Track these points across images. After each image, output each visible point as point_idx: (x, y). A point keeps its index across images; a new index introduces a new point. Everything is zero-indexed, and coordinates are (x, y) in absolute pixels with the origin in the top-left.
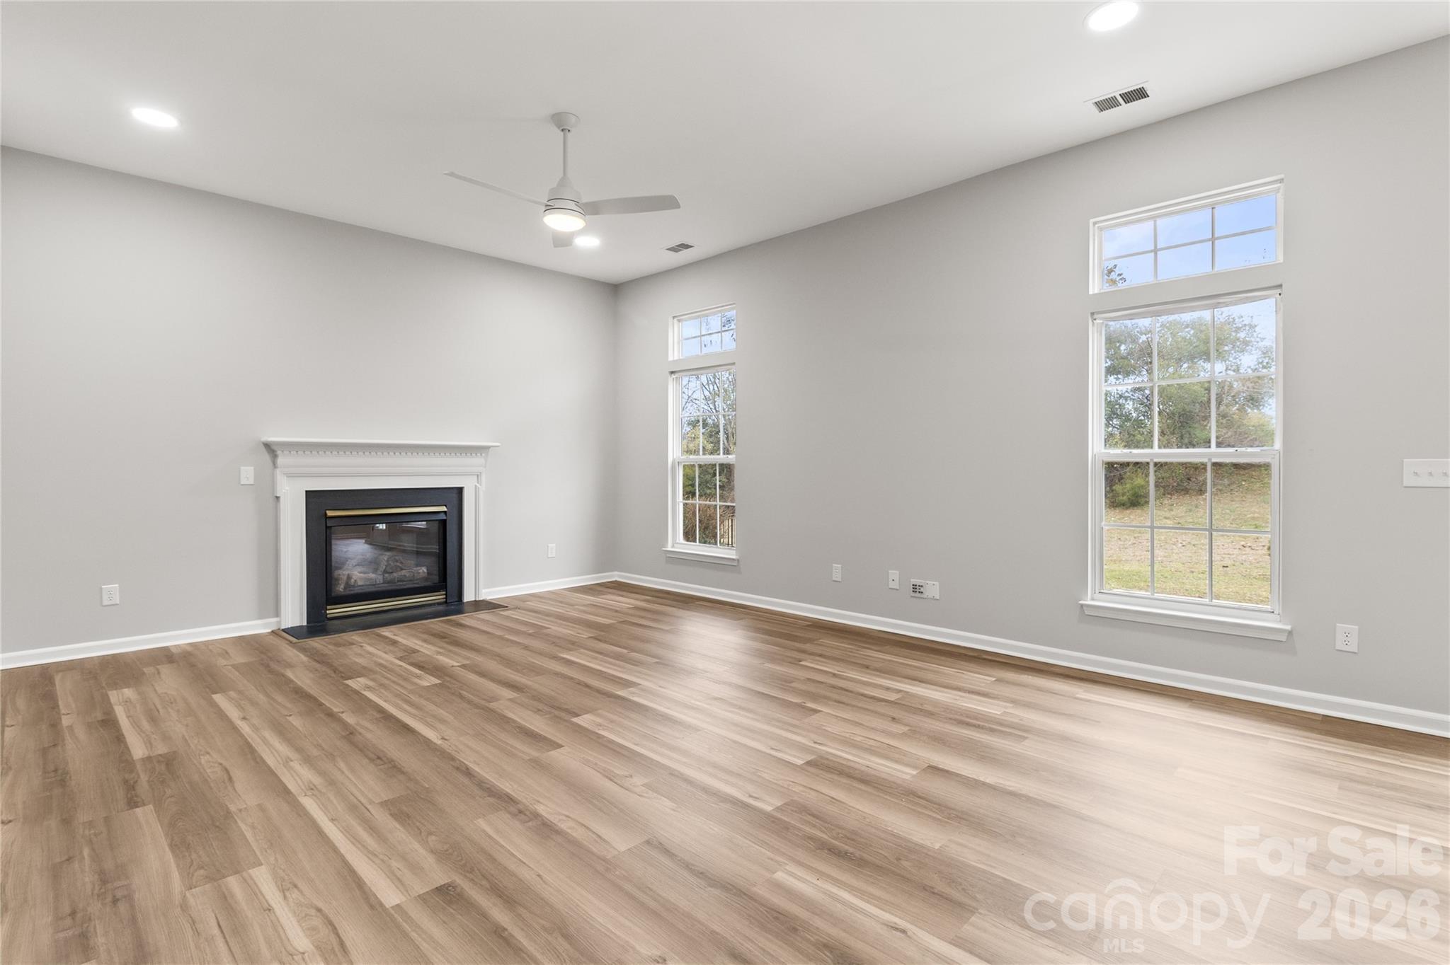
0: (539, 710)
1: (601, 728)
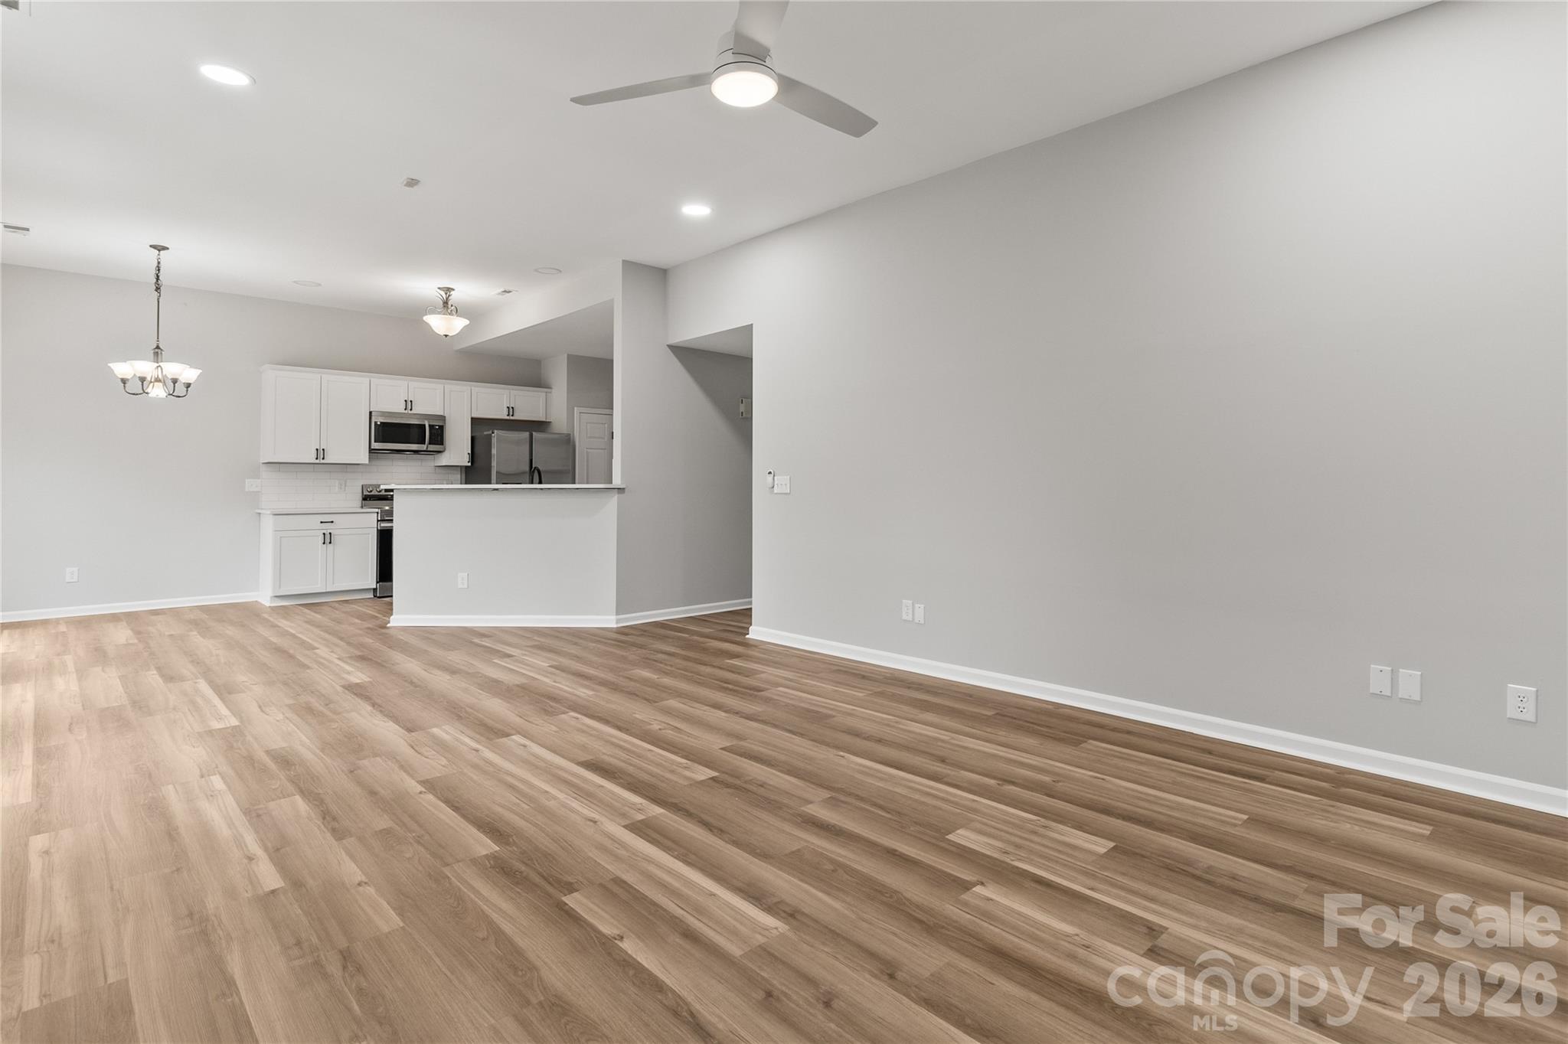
0: (762, 786)
1: (685, 765)
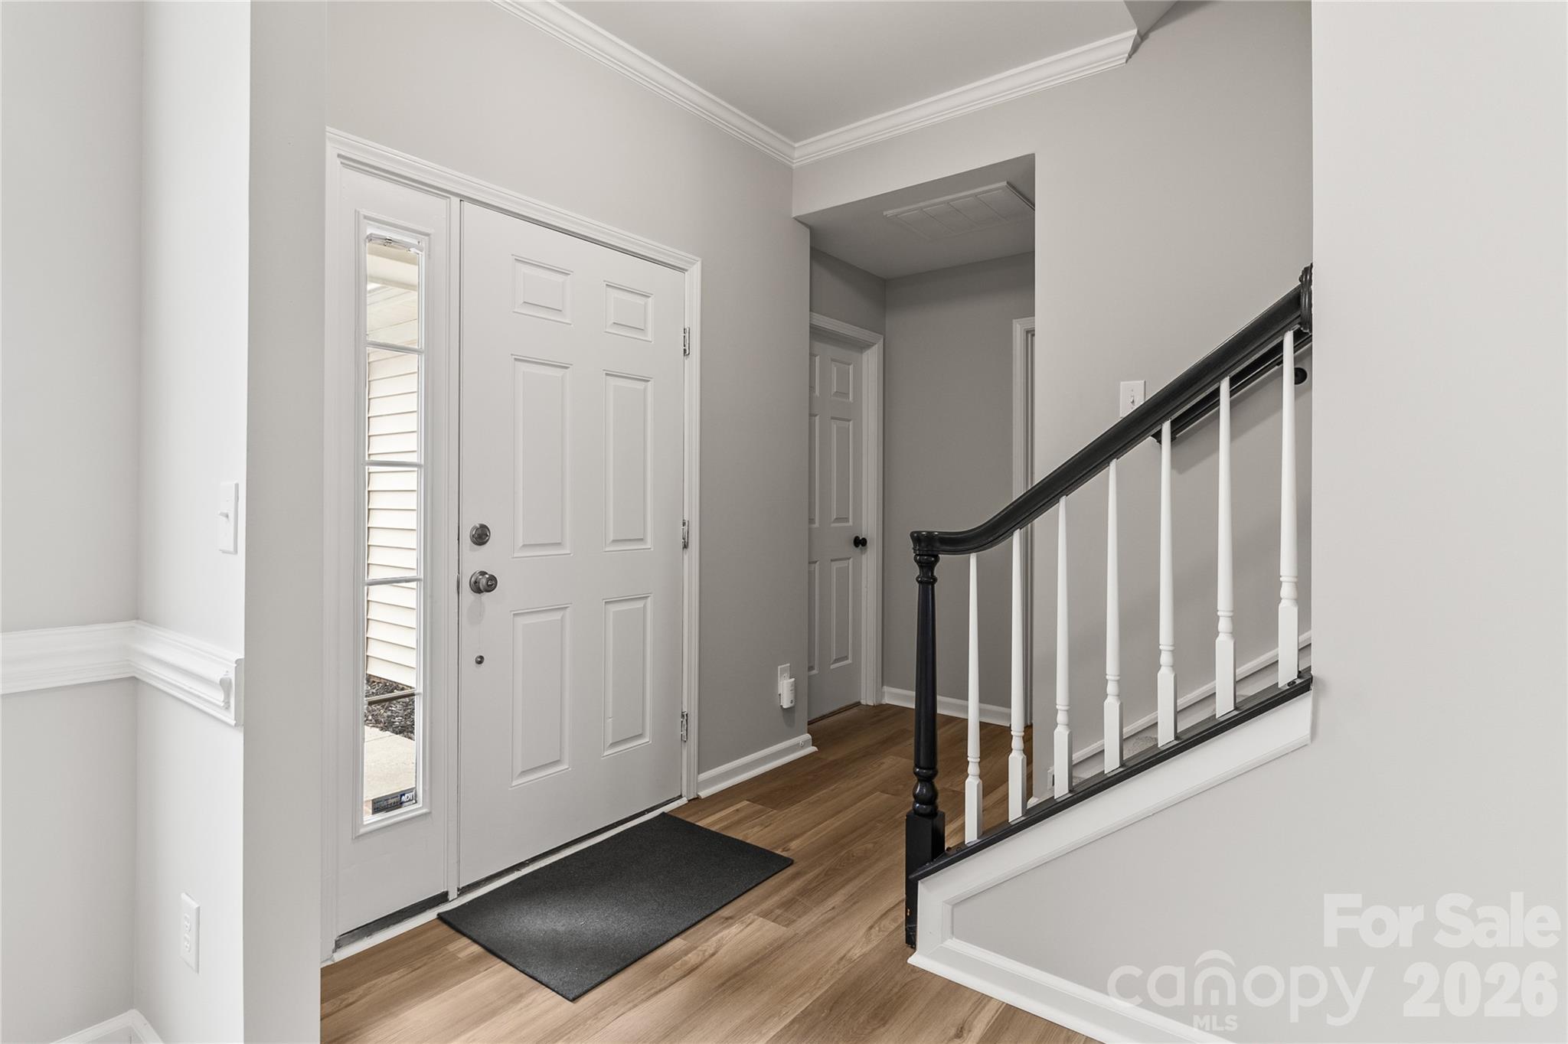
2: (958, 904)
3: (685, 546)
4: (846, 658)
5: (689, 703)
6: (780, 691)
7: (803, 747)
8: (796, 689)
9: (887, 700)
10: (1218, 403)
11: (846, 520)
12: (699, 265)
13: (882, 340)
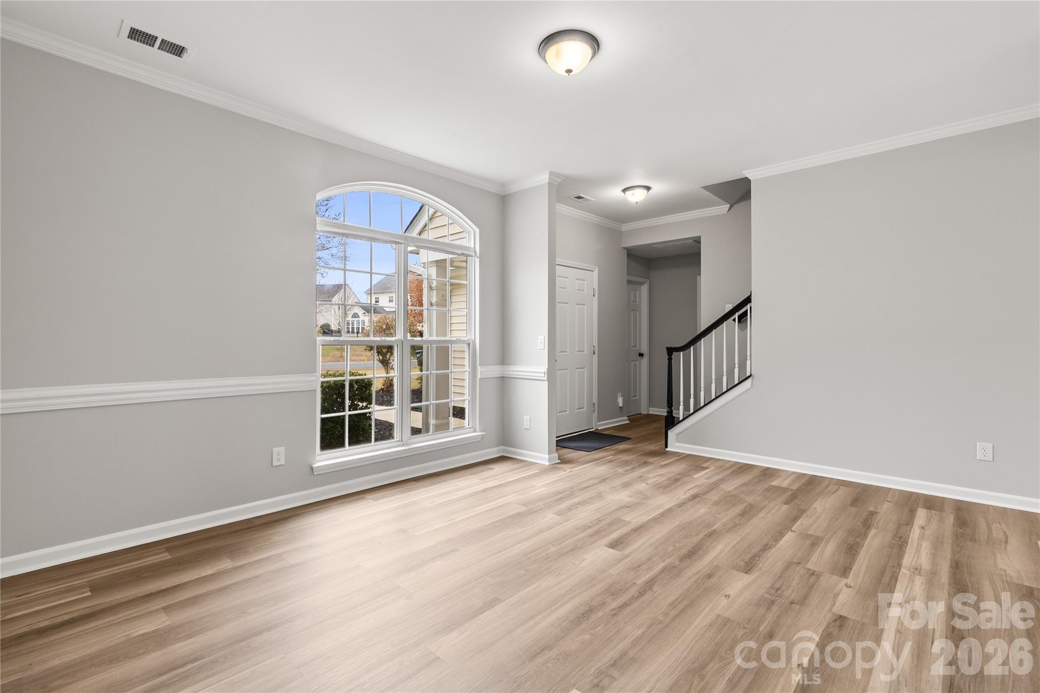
2: (678, 435)
3: (594, 353)
4: (636, 396)
5: (595, 400)
6: (619, 401)
7: (625, 421)
8: (624, 401)
9: (651, 413)
10: (747, 315)
11: (636, 347)
12: (597, 269)
13: (649, 282)
